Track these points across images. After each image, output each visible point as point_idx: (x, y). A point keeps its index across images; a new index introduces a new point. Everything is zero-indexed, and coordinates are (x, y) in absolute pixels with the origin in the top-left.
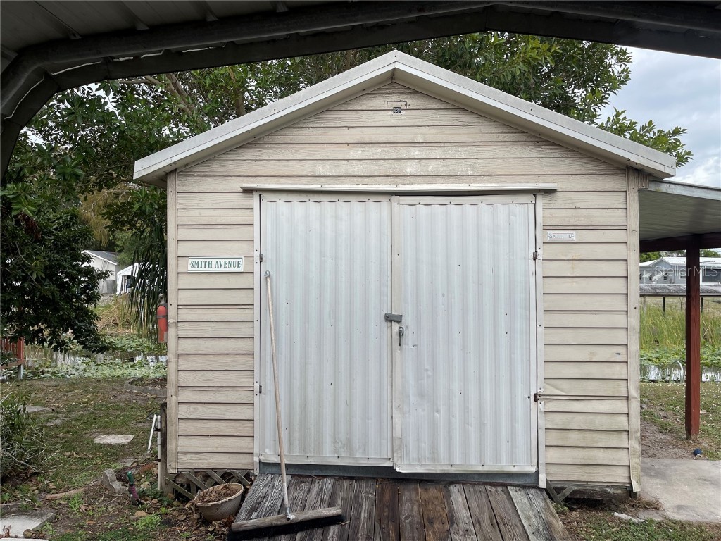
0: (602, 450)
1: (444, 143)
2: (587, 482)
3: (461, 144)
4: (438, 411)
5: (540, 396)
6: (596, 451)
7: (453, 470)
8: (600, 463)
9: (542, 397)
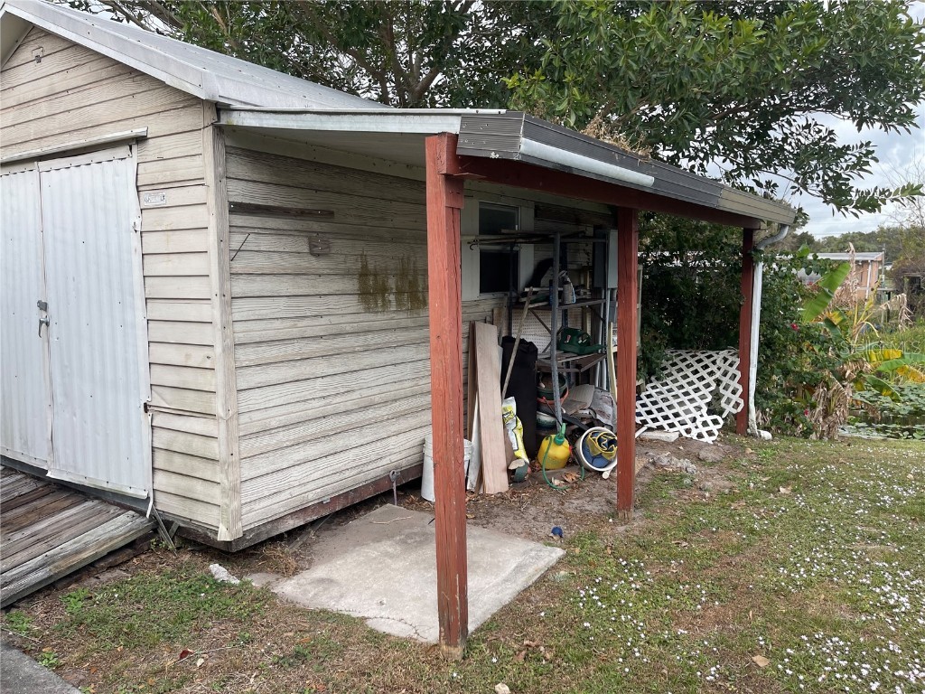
0: (201, 481)
1: (67, 91)
2: (191, 520)
3: (77, 90)
4: (75, 415)
5: (150, 406)
6: (195, 481)
7: (86, 483)
8: (196, 496)
9: (152, 408)
